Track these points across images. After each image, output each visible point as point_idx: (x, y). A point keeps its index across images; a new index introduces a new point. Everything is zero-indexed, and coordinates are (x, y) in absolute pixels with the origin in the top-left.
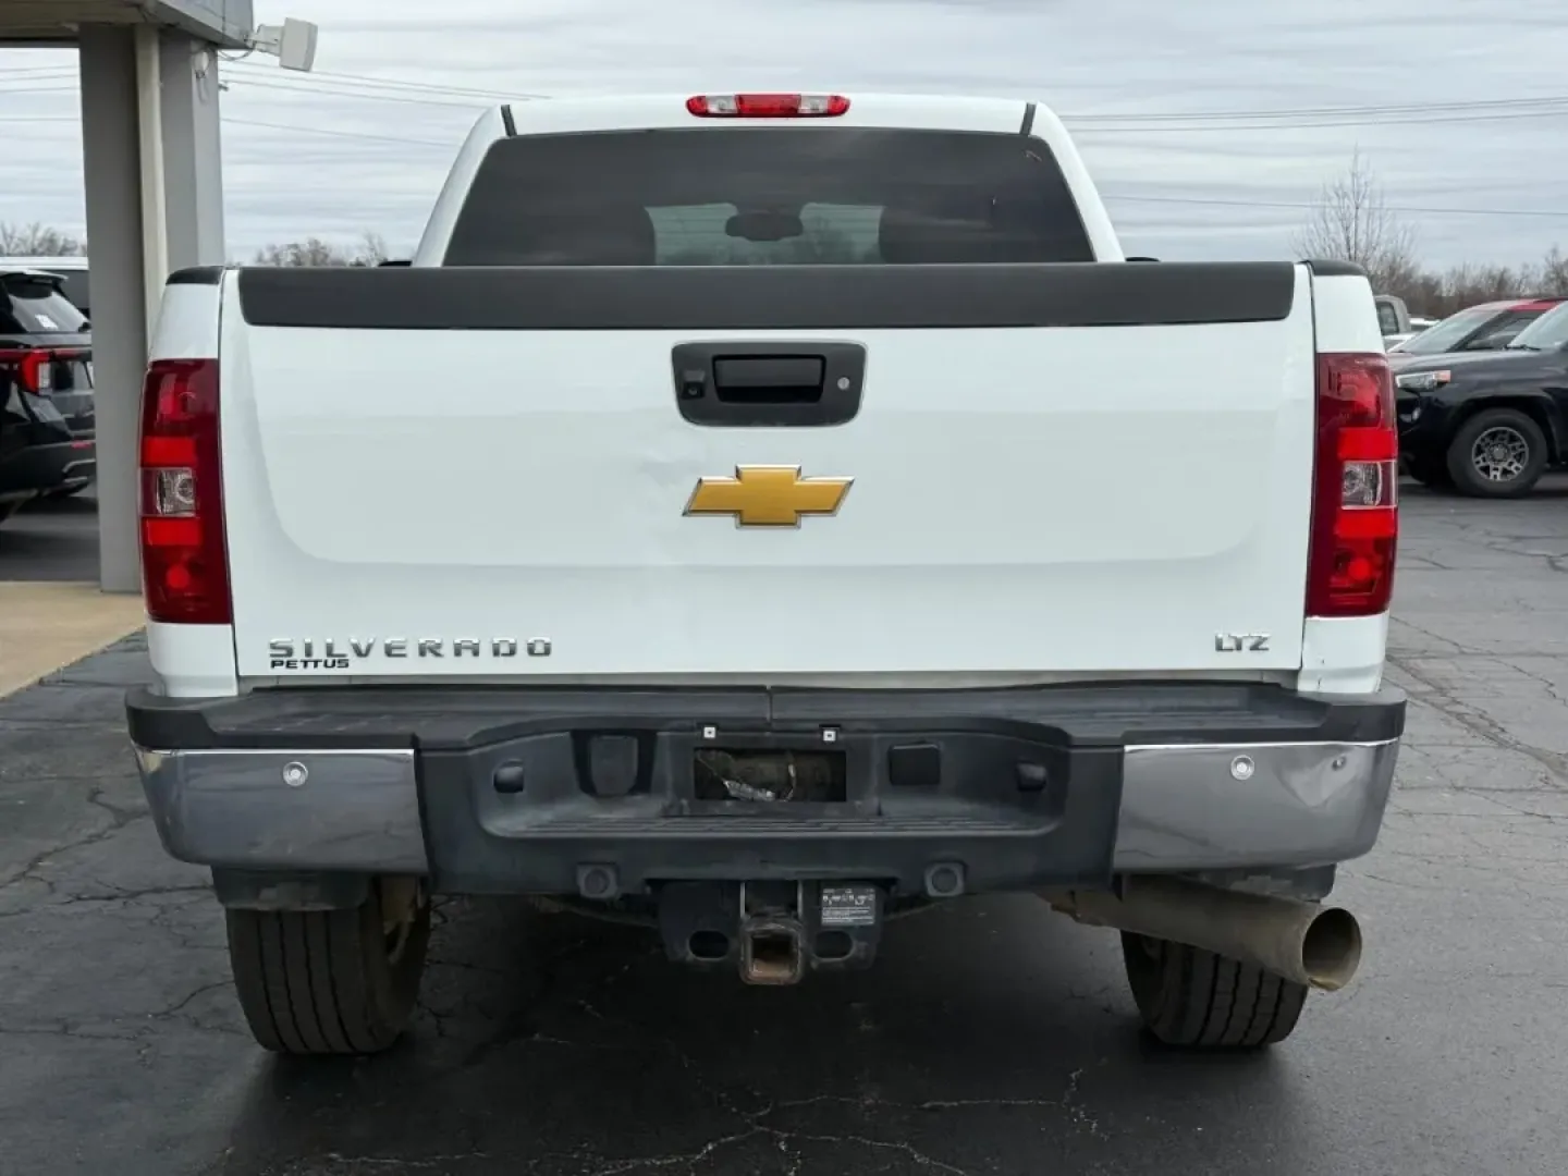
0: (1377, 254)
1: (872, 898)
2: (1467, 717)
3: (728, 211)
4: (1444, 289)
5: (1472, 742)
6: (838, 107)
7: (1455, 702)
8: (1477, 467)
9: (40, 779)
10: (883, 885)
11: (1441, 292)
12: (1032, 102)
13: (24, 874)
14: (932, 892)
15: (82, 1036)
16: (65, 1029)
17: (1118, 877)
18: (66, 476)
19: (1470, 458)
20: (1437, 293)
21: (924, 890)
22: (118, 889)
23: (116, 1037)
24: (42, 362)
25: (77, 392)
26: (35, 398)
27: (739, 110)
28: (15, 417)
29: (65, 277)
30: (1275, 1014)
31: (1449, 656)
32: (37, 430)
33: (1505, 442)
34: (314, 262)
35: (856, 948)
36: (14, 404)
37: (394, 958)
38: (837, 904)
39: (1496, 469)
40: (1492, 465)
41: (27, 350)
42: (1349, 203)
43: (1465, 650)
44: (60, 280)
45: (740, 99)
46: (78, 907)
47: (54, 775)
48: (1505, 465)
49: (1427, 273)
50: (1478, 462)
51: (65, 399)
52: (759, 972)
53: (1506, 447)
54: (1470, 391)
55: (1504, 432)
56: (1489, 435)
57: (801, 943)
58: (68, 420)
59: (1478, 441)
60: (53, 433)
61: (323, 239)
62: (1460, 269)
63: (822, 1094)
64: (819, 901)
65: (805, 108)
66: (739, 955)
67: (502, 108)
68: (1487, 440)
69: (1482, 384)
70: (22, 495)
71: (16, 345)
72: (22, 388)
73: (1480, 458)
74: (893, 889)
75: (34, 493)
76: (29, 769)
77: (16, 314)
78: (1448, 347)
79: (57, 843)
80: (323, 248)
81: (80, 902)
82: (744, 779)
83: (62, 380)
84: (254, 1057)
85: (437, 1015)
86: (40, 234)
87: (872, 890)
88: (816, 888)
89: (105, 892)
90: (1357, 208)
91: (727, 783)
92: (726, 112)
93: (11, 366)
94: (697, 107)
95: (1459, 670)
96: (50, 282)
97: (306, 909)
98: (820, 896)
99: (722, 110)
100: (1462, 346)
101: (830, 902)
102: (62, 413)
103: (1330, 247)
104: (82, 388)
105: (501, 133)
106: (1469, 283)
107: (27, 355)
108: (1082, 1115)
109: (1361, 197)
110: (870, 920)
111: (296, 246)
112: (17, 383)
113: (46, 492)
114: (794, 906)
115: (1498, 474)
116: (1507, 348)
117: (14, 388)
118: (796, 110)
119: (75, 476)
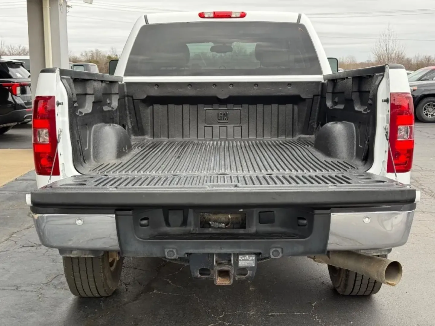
0: (394, 52)
1: (254, 258)
2: (425, 190)
3: (211, 44)
4: (413, 61)
5: (426, 197)
6: (243, 15)
7: (421, 185)
8: (424, 114)
9: (15, 209)
10: (258, 254)
11: (412, 62)
12: (300, 13)
13: (8, 239)
14: (272, 257)
15: (22, 291)
16: (17, 288)
17: (329, 252)
18: (25, 119)
19: (422, 111)
20: (411, 62)
21: (270, 256)
22: (35, 243)
23: (32, 291)
24: (18, 86)
25: (27, 95)
26: (16, 97)
27: (214, 16)
28: (11, 102)
29: (24, 62)
30: (374, 287)
31: (419, 171)
32: (16, 106)
33: (432, 107)
34: (97, 56)
35: (249, 273)
36: (10, 99)
37: (112, 269)
38: (243, 260)
39: (430, 114)
40: (428, 113)
41: (14, 83)
42: (387, 38)
43: (423, 169)
44: (23, 63)
45: (214, 13)
46: (23, 249)
47: (18, 208)
48: (432, 113)
49: (408, 57)
50: (425, 113)
51: (24, 97)
52: (220, 281)
53: (433, 109)
54: (423, 92)
55: (432, 104)
56: (427, 105)
57: (232, 272)
58: (25, 103)
59: (424, 107)
60: (21, 107)
61: (100, 49)
62: (417, 55)
63: (239, 310)
64: (238, 260)
65: (233, 15)
66: (214, 276)
67: (144, 16)
68: (427, 106)
69: (425, 90)
70: (13, 124)
71: (10, 82)
72: (12, 94)
73: (425, 111)
74: (260, 255)
75: (16, 123)
76: (11, 206)
77: (10, 73)
78: (416, 79)
79: (18, 229)
80: (100, 51)
81: (24, 248)
82: (215, 221)
83: (23, 92)
84: (71, 298)
85: (126, 285)
86: (21, 48)
87: (254, 256)
88: (237, 255)
89: (31, 244)
90: (389, 39)
91: (210, 222)
92: (210, 17)
93: (9, 88)
94: (202, 15)
95: (422, 175)
96: (20, 63)
97: (86, 256)
98: (238, 258)
99: (209, 16)
100: (420, 79)
101: (241, 260)
102: (23, 101)
103: (381, 50)
104: (29, 94)
105: (144, 24)
106: (419, 60)
107: (13, 84)
108: (316, 318)
109: (390, 36)
110: (253, 265)
111: (92, 51)
112: (11, 92)
113: (20, 123)
114: (230, 260)
115: (430, 116)
116: (433, 80)
117: (10, 94)
118: (231, 16)
119: (27, 119)
